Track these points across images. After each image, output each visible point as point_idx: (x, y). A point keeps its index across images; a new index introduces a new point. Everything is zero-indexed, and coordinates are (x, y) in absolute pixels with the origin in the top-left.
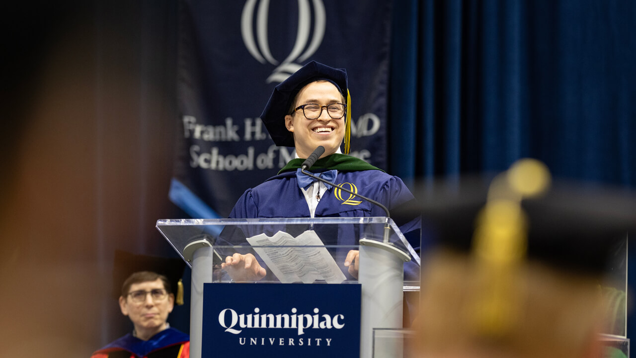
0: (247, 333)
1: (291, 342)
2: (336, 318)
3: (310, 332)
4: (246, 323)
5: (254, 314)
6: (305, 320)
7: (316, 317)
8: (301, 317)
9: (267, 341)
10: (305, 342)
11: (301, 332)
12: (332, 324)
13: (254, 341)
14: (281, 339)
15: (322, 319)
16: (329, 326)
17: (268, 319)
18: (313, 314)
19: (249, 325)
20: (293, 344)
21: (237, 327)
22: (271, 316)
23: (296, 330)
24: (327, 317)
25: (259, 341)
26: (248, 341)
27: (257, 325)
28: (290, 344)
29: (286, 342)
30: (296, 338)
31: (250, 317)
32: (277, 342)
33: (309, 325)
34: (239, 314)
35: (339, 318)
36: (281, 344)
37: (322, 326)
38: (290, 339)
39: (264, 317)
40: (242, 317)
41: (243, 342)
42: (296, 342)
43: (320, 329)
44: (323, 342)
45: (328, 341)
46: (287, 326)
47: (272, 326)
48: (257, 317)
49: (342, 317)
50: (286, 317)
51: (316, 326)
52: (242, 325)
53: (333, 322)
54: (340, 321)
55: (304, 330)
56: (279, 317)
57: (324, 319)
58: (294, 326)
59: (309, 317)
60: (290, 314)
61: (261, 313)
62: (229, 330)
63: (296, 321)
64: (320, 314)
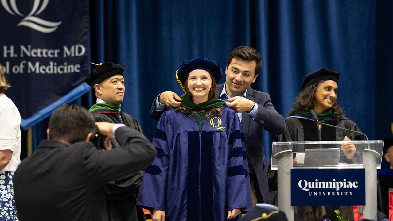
0: (312, 190)
1: (333, 194)
2: (354, 183)
3: (342, 189)
4: (311, 186)
5: (315, 182)
6: (340, 185)
7: (345, 183)
8: (337, 183)
9: (322, 194)
10: (340, 193)
11: (338, 189)
12: (352, 186)
13: (315, 194)
14: (328, 193)
15: (347, 184)
16: (351, 187)
17: (322, 184)
18: (343, 182)
19: (313, 187)
20: (334, 195)
21: (307, 188)
22: (323, 183)
23: (335, 189)
24: (350, 183)
25: (318, 194)
26: (313, 194)
27: (317, 187)
28: (333, 195)
29: (331, 194)
30: (336, 192)
31: (313, 183)
32: (327, 194)
33: (341, 186)
34: (308, 182)
35: (356, 183)
36: (328, 195)
37: (348, 186)
38: (333, 193)
39: (320, 183)
40: (310, 183)
41: (310, 194)
42: (336, 193)
43: (347, 188)
44: (349, 194)
45: (351, 193)
46: (331, 187)
47: (324, 187)
48: (317, 183)
49: (357, 183)
50: (331, 183)
51: (345, 187)
52: (310, 187)
53: (353, 185)
54: (356, 185)
55: (339, 189)
56: (327, 183)
57: (349, 184)
58: (334, 187)
59: (341, 183)
60: (333, 182)
61: (318, 182)
62: (304, 189)
63: (335, 185)
64: (347, 182)
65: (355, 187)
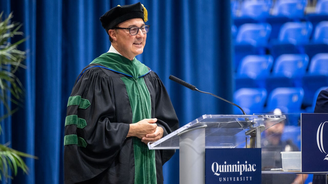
2: (253, 166)
3: (244, 174)
4: (222, 169)
6: (242, 168)
7: (246, 165)
8: (241, 166)
9: (229, 179)
10: (243, 179)
11: (241, 174)
12: (252, 169)
14: (234, 178)
15: (248, 167)
18: (245, 164)
19: (223, 171)
20: (238, 180)
21: (218, 172)
22: (230, 166)
23: (239, 172)
24: (250, 165)
25: (226, 179)
26: (223, 179)
27: (226, 171)
28: (237, 180)
30: (240, 176)
31: (223, 166)
33: (244, 170)
36: (234, 180)
37: (248, 170)
38: (237, 178)
39: (228, 166)
40: (220, 166)
41: (221, 180)
42: (240, 179)
43: (248, 172)
44: (249, 179)
45: (251, 178)
46: (236, 170)
47: (231, 171)
48: (225, 166)
49: (255, 165)
50: (236, 166)
51: (246, 171)
52: (220, 171)
53: (252, 168)
54: (255, 168)
55: (242, 172)
56: (233, 166)
58: (238, 171)
60: (237, 164)
61: (227, 164)
62: (216, 174)
63: (239, 168)
64: (248, 164)
65: (254, 170)
